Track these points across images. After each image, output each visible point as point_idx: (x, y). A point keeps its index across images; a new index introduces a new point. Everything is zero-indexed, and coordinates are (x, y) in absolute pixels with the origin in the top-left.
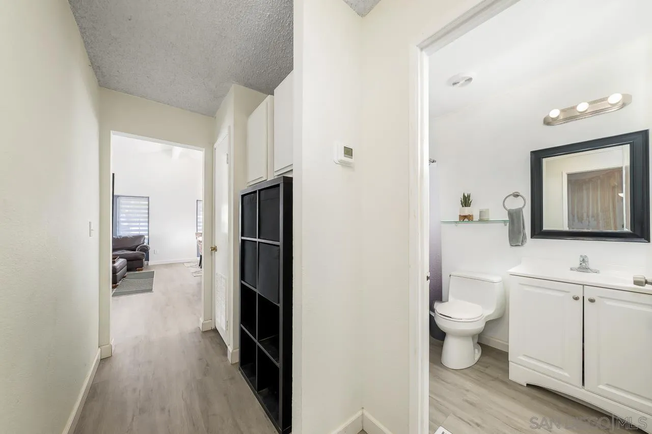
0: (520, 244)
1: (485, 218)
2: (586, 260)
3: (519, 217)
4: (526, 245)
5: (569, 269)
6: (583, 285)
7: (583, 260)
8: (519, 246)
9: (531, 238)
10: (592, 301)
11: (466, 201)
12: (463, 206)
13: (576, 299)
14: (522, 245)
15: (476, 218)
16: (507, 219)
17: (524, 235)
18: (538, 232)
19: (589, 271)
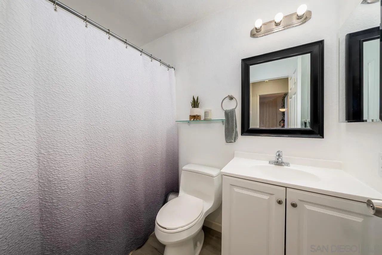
0: (233, 142)
1: (209, 118)
2: (281, 155)
3: (233, 116)
4: (237, 141)
5: (268, 162)
6: (286, 187)
7: (279, 155)
8: (232, 142)
9: (241, 135)
10: (294, 205)
11: (195, 104)
12: (192, 108)
13: (280, 202)
14: (235, 141)
15: (203, 118)
16: (224, 118)
17: (236, 132)
18: (247, 130)
19: (283, 164)
